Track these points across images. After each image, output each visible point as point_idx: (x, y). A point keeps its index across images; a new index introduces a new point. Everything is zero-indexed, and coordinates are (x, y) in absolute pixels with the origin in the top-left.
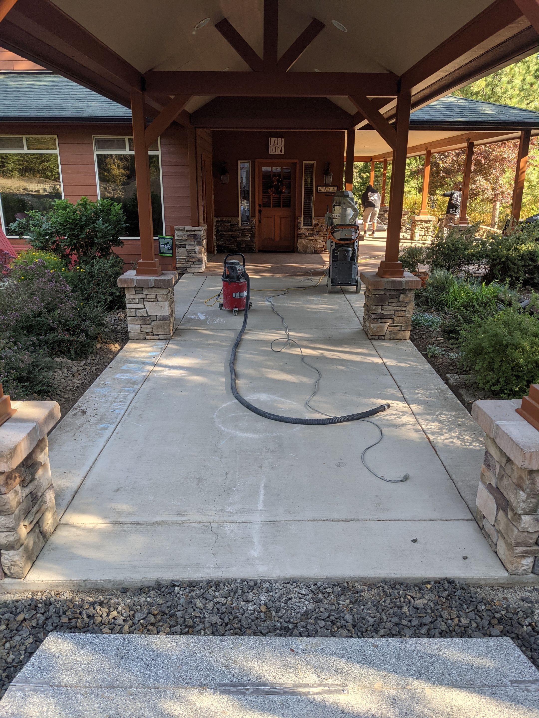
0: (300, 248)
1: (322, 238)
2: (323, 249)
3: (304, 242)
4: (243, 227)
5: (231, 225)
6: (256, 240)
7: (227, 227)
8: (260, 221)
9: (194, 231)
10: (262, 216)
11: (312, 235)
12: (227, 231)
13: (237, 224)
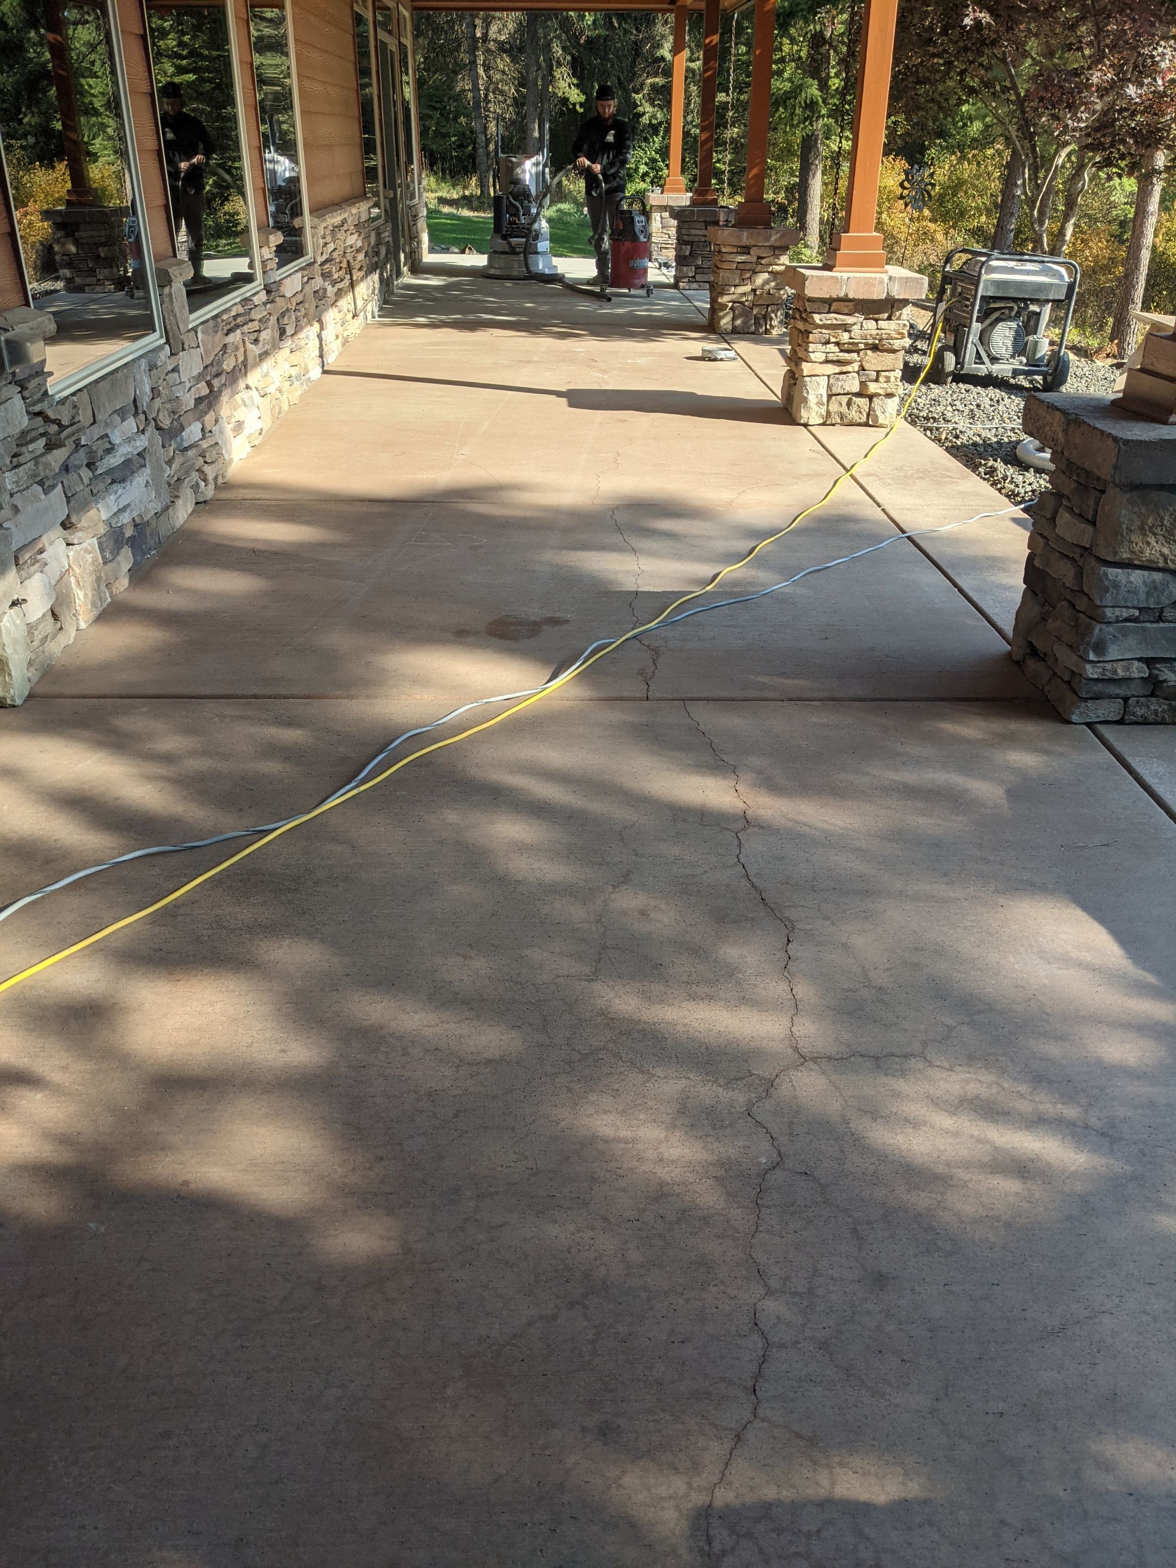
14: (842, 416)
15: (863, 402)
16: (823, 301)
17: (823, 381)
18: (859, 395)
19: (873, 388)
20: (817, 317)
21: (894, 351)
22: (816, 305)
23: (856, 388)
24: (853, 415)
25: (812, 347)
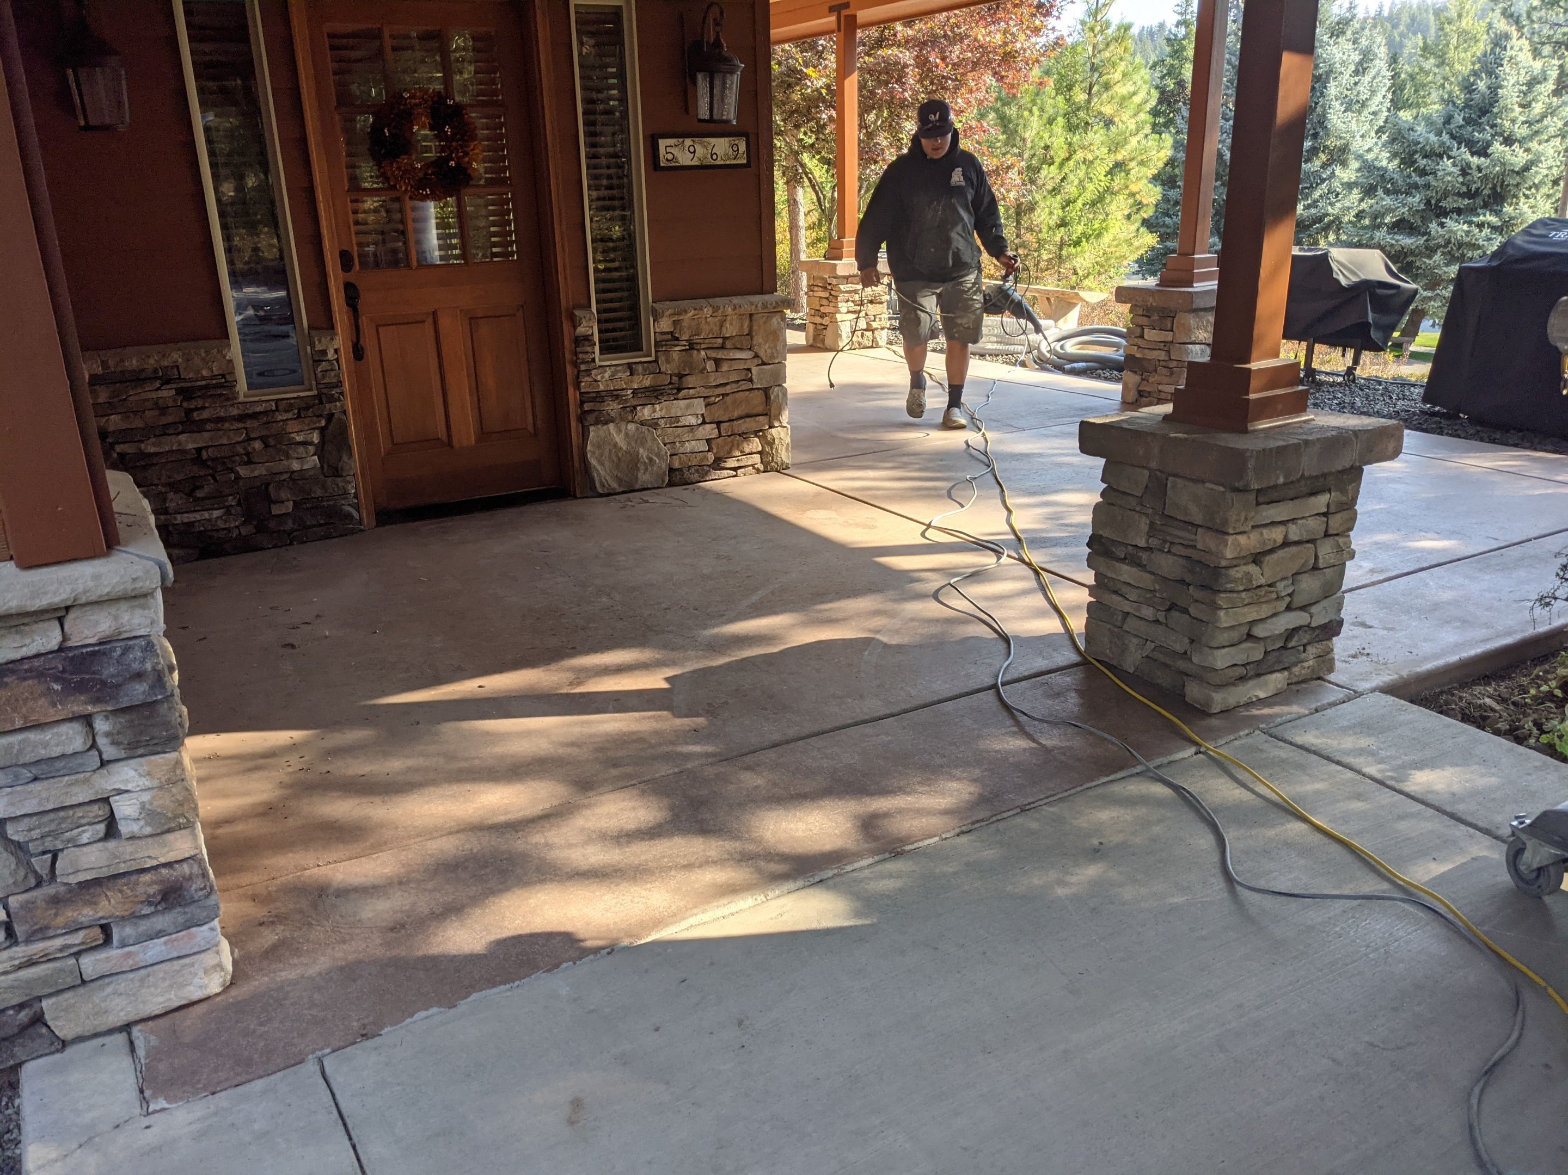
0: (602, 471)
1: (699, 406)
2: (711, 457)
3: (619, 439)
4: (270, 396)
5: (186, 393)
6: (354, 463)
7: (163, 410)
8: (358, 352)
9: (60, 614)
10: (364, 321)
11: (654, 394)
12: (166, 431)
13: (225, 382)
14: (859, 344)
15: (869, 334)
16: (844, 277)
17: (848, 323)
18: (866, 330)
19: (874, 325)
20: (842, 287)
21: (882, 303)
22: (840, 281)
23: (865, 327)
24: (866, 342)
25: (840, 305)
